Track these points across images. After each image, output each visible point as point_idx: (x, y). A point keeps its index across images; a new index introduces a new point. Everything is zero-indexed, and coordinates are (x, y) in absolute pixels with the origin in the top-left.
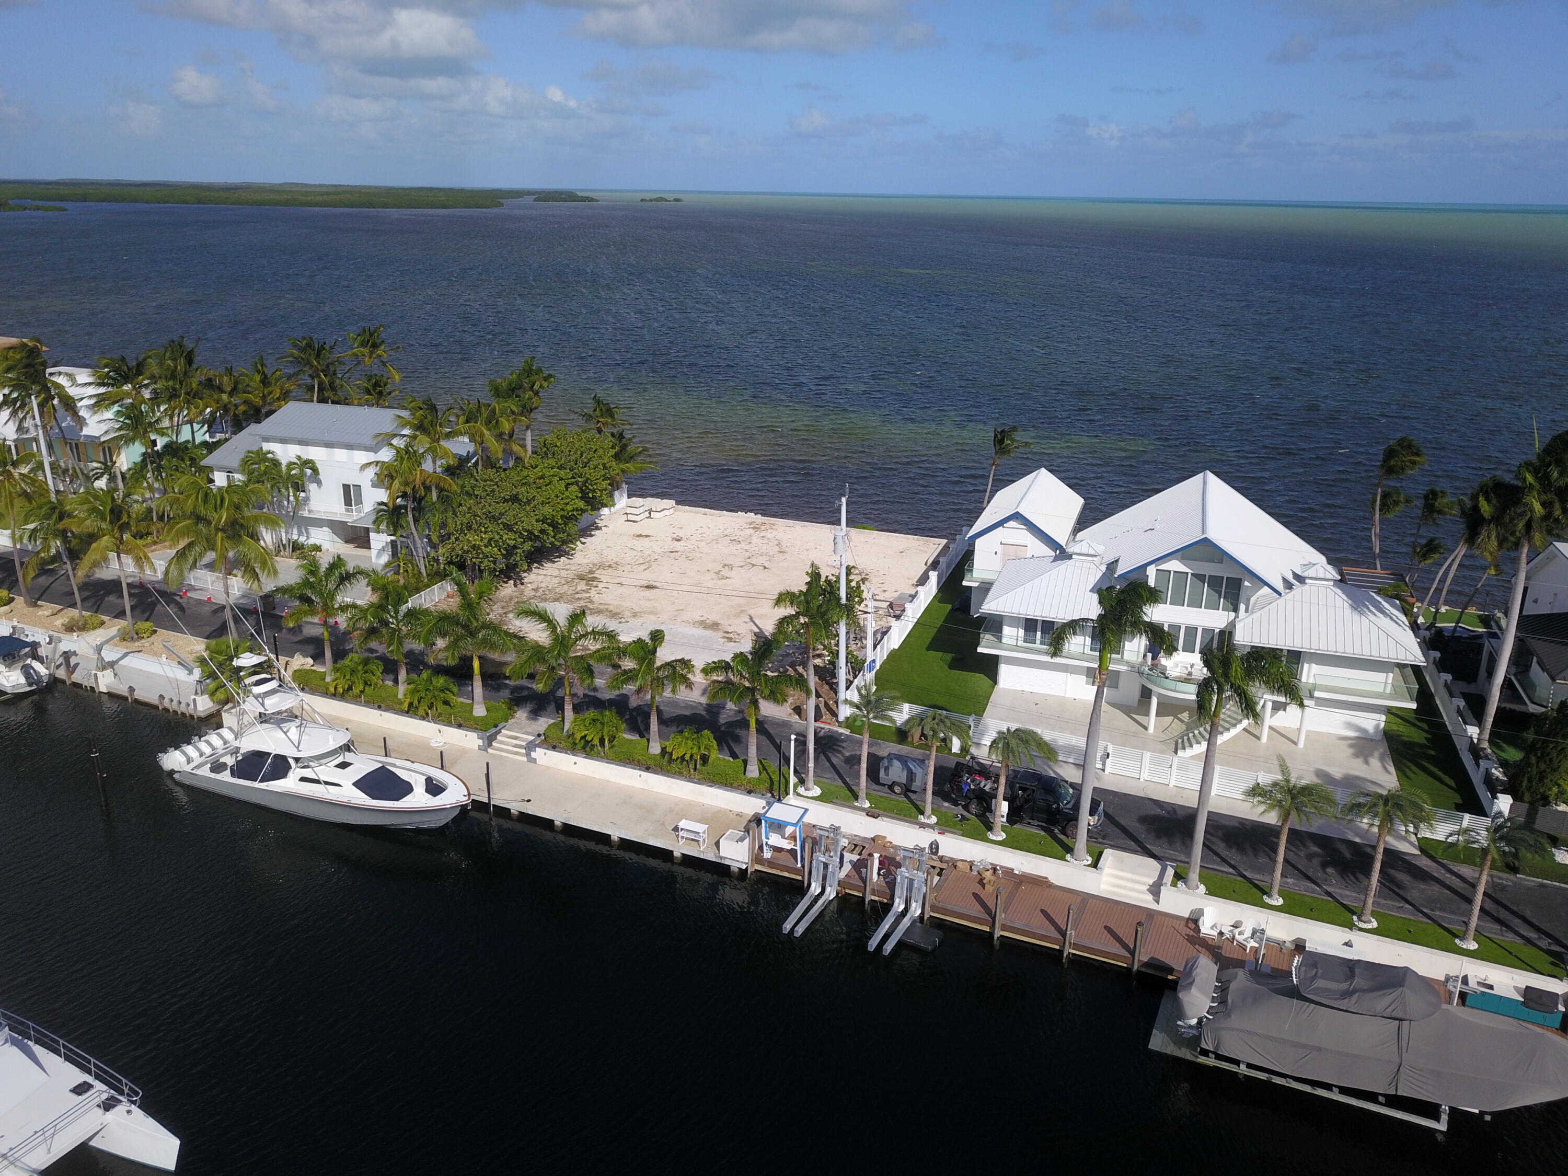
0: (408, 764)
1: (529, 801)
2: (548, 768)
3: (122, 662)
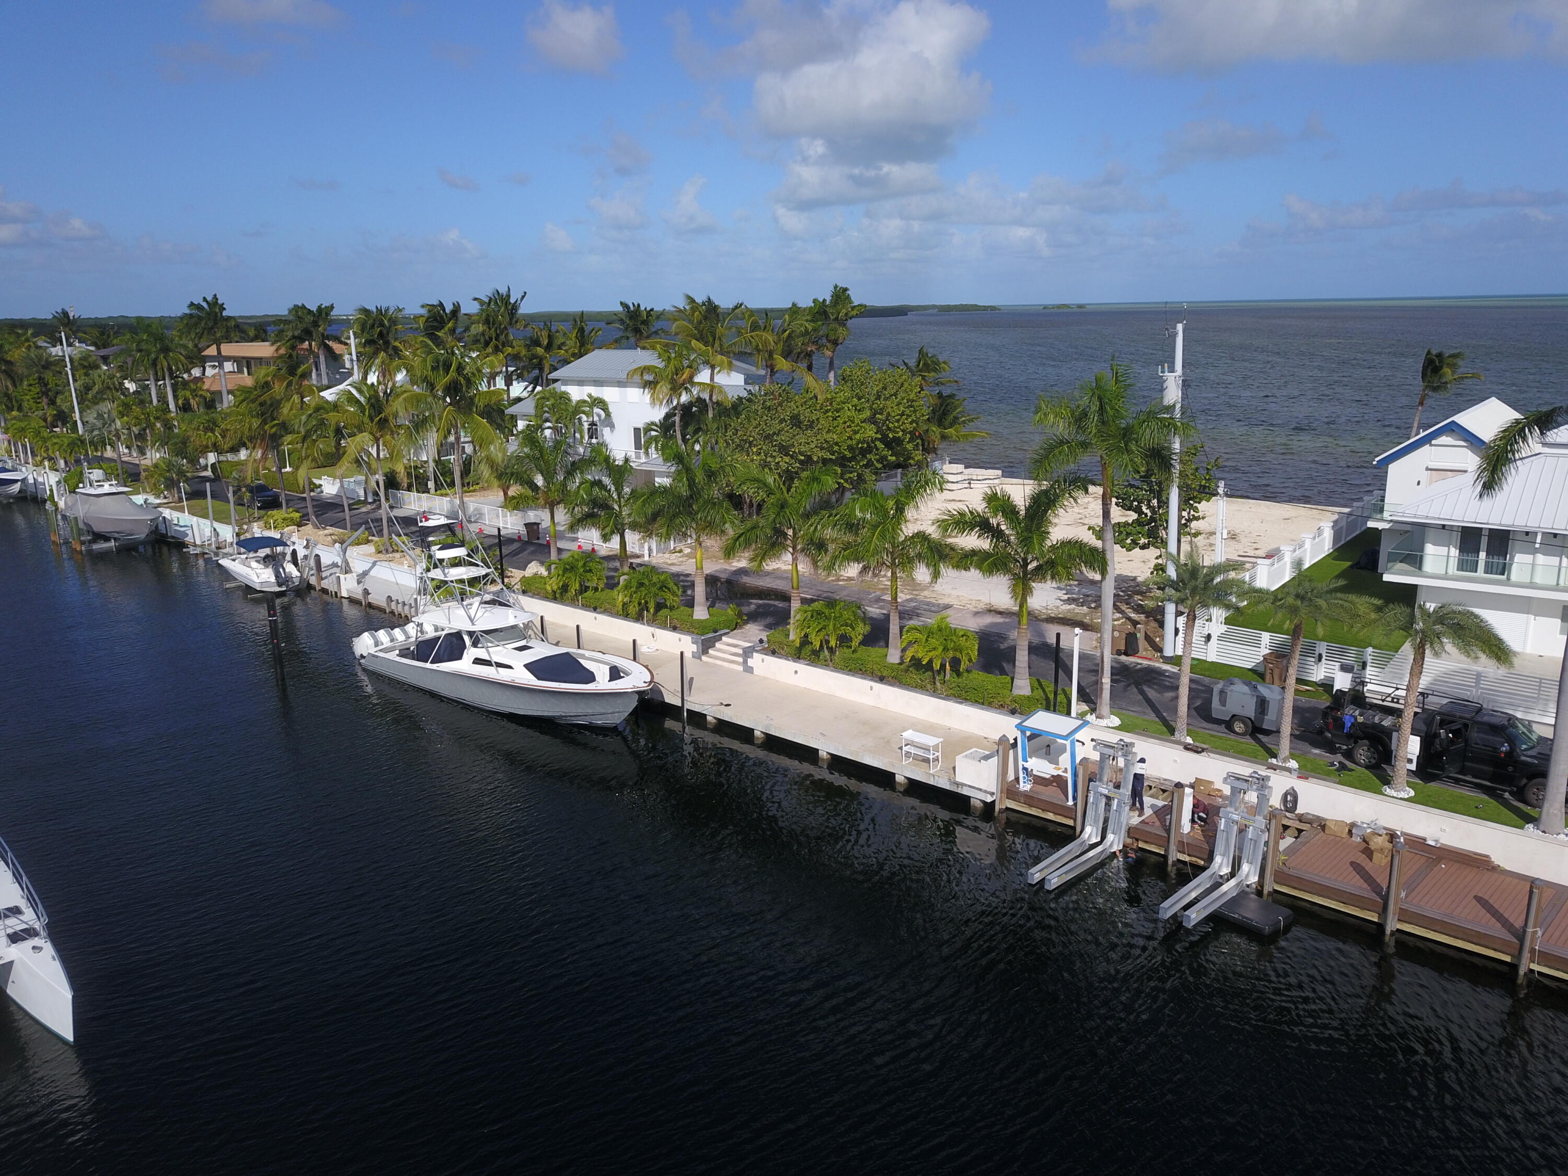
1: (729, 706)
2: (765, 678)
3: (372, 573)
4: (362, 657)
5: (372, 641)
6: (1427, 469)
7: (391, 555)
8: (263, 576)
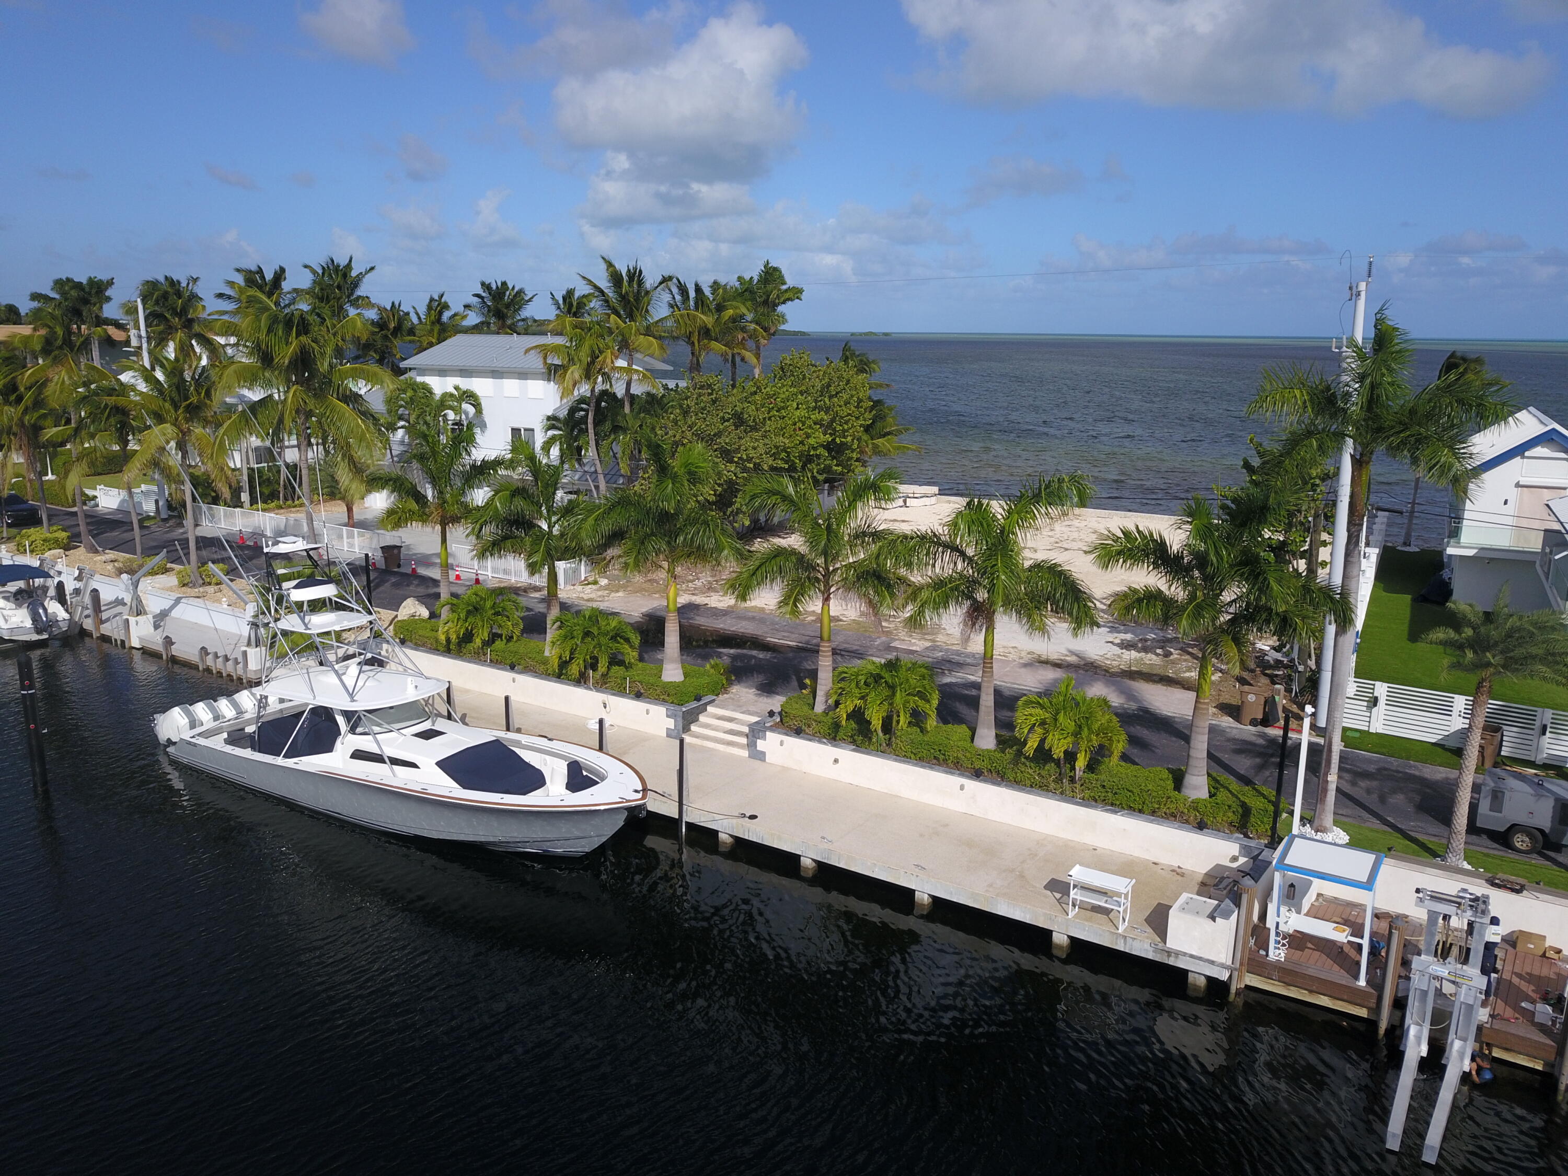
0: (543, 743)
1: (753, 817)
2: (784, 769)
3: (174, 613)
4: (170, 742)
6: (1518, 485)
7: (201, 589)
8: (14, 619)
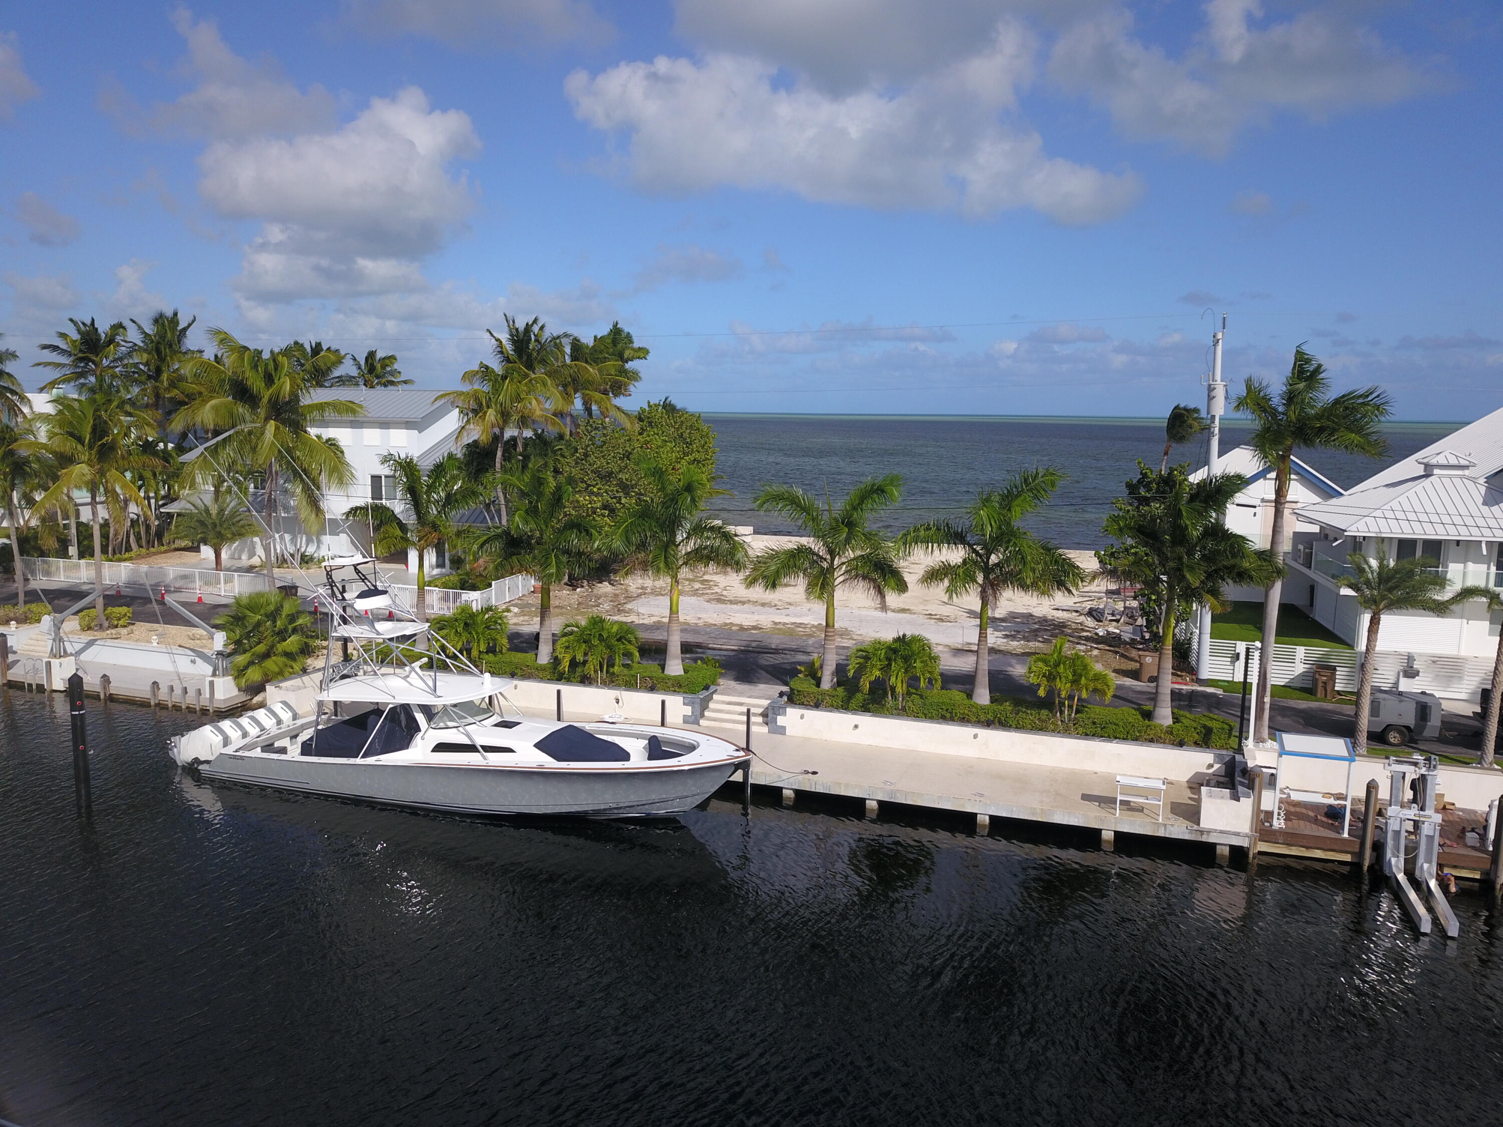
1: (815, 773)
2: (806, 740)
4: (196, 761)
5: (220, 737)
6: (1263, 501)
7: (112, 631)
